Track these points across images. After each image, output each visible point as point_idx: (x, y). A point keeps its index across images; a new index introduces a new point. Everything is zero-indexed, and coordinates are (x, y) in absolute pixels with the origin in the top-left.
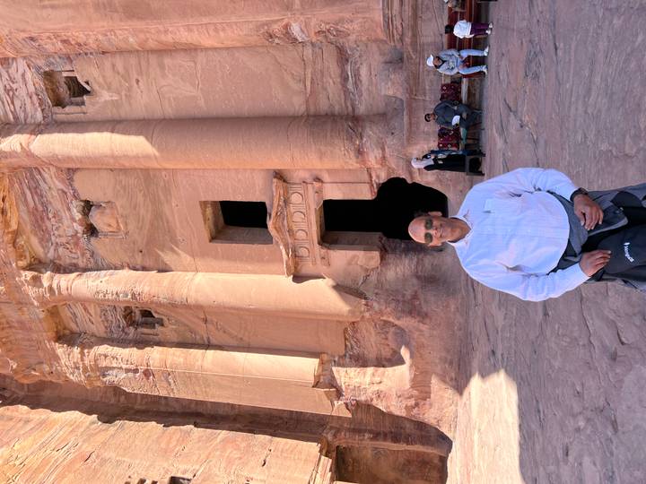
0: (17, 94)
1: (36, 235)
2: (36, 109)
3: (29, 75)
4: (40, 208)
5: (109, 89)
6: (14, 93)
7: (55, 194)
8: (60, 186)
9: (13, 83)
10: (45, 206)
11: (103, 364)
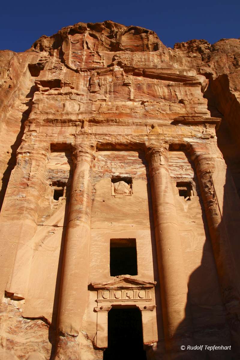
0: (181, 169)
1: (111, 154)
2: (175, 175)
3: (189, 177)
4: (126, 161)
6: (181, 168)
9: (185, 170)
10: (127, 163)
11: (34, 163)
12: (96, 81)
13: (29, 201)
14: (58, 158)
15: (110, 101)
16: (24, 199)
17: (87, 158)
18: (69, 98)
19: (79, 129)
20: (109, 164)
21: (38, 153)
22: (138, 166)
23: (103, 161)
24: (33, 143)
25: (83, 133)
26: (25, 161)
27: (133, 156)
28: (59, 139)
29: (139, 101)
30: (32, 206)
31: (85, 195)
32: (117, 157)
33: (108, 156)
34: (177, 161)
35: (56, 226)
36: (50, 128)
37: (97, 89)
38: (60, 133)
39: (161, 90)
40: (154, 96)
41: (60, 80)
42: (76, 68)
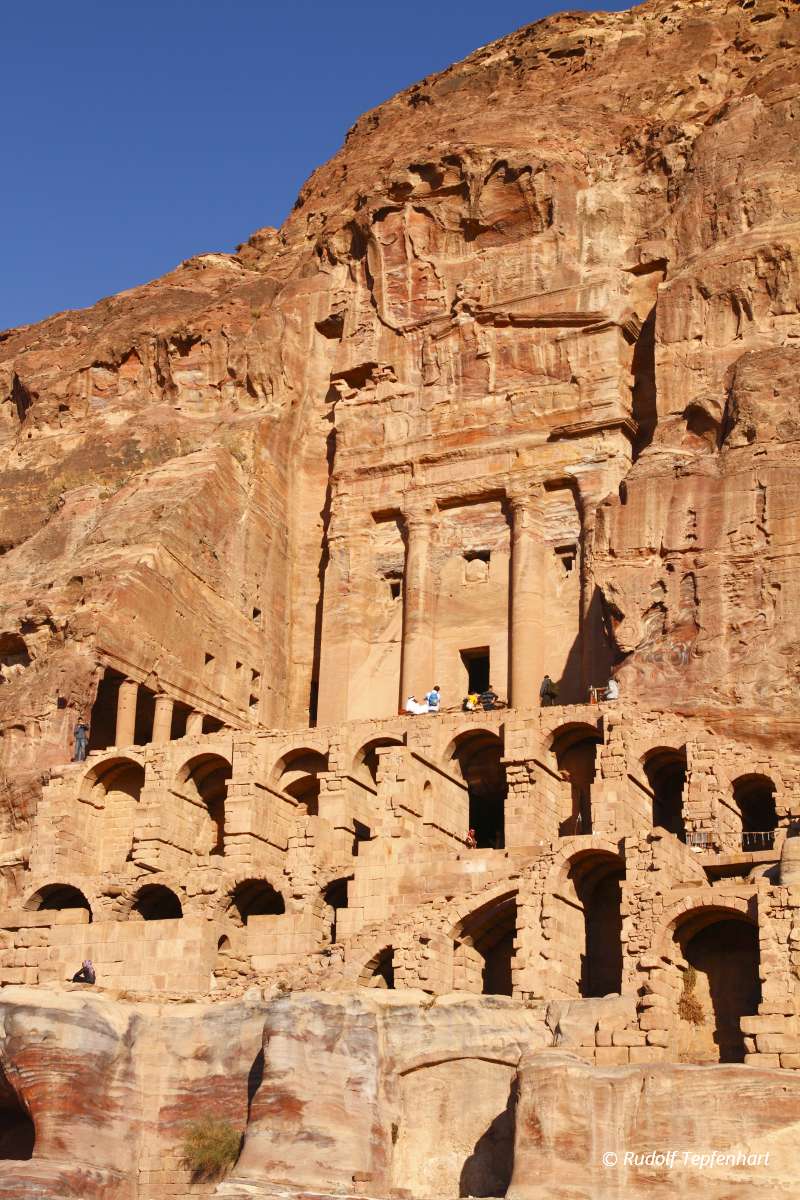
0: (563, 524)
1: (463, 512)
2: (552, 536)
3: (572, 536)
4: (483, 522)
5: (564, 592)
6: (563, 522)
7: (495, 537)
8: (500, 541)
9: (569, 524)
10: (485, 525)
11: (352, 552)
12: (432, 356)
13: (353, 615)
14: (388, 531)
15: (457, 402)
16: (347, 613)
17: (422, 533)
18: (389, 410)
19: (409, 476)
20: (458, 531)
21: (355, 536)
22: (500, 528)
23: (450, 527)
24: (346, 517)
25: (414, 487)
26: (340, 551)
27: (494, 511)
28: (381, 504)
29: (503, 393)
30: (359, 620)
31: (422, 595)
32: (470, 516)
33: (457, 517)
34: (559, 509)
35: (393, 641)
36: (367, 483)
37: (434, 376)
38: (384, 489)
39: (544, 355)
40: (531, 372)
41: (375, 366)
42: (396, 323)
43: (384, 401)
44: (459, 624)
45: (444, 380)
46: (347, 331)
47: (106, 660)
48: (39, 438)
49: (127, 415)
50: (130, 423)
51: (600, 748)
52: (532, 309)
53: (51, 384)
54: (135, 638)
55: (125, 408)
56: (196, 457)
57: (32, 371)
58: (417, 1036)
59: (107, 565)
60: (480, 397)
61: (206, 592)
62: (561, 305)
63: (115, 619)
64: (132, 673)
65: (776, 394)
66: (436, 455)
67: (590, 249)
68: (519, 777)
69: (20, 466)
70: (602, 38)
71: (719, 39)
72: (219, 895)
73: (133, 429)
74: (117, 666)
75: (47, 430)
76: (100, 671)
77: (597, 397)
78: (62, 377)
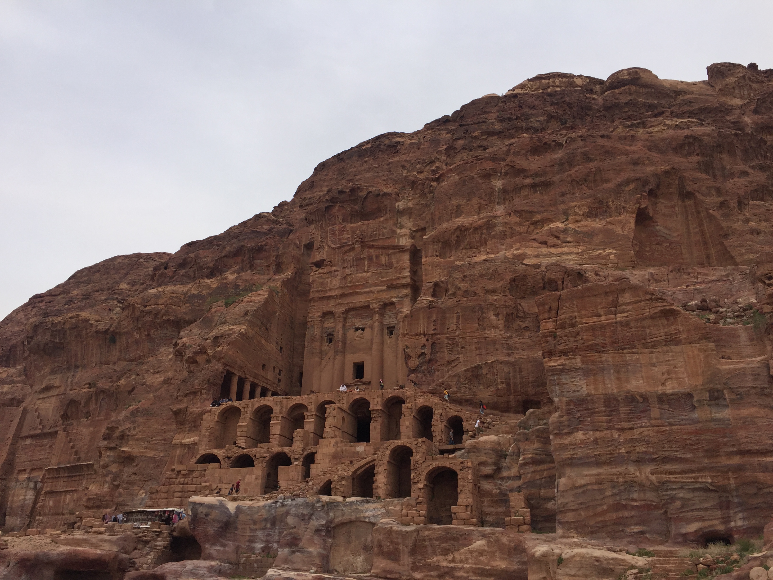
1: (355, 313)
2: (386, 323)
4: (362, 317)
6: (390, 318)
7: (366, 322)
8: (368, 324)
12: (345, 258)
13: (316, 349)
14: (329, 319)
15: (353, 274)
16: (313, 348)
17: (341, 320)
18: (329, 276)
19: (336, 300)
20: (354, 320)
21: (317, 321)
22: (368, 319)
23: (351, 318)
24: (314, 314)
25: (338, 304)
26: (311, 326)
27: (366, 313)
28: (326, 309)
29: (370, 272)
30: (317, 351)
31: (340, 342)
32: (358, 315)
33: (353, 315)
34: (389, 313)
35: (329, 359)
36: (321, 302)
37: (346, 265)
39: (383, 260)
40: (379, 265)
41: (324, 260)
42: (333, 246)
43: (328, 273)
44: (353, 353)
45: (349, 266)
46: (315, 247)
47: (227, 368)
48: (203, 282)
49: (236, 275)
50: (236, 278)
51: (403, 405)
52: (380, 243)
53: (207, 263)
54: (237, 359)
55: (234, 272)
56: (261, 292)
57: (201, 258)
58: (339, 513)
59: (228, 332)
60: (362, 273)
61: (263, 342)
62: (389, 242)
63: (230, 353)
64: (236, 372)
65: (463, 281)
66: (347, 292)
67: (400, 223)
68: (375, 415)
69: (196, 293)
70: (403, 142)
71: (443, 145)
72: (267, 458)
73: (238, 281)
74: (231, 369)
75: (206, 280)
76: (225, 372)
77: (402, 275)
78: (212, 261)
